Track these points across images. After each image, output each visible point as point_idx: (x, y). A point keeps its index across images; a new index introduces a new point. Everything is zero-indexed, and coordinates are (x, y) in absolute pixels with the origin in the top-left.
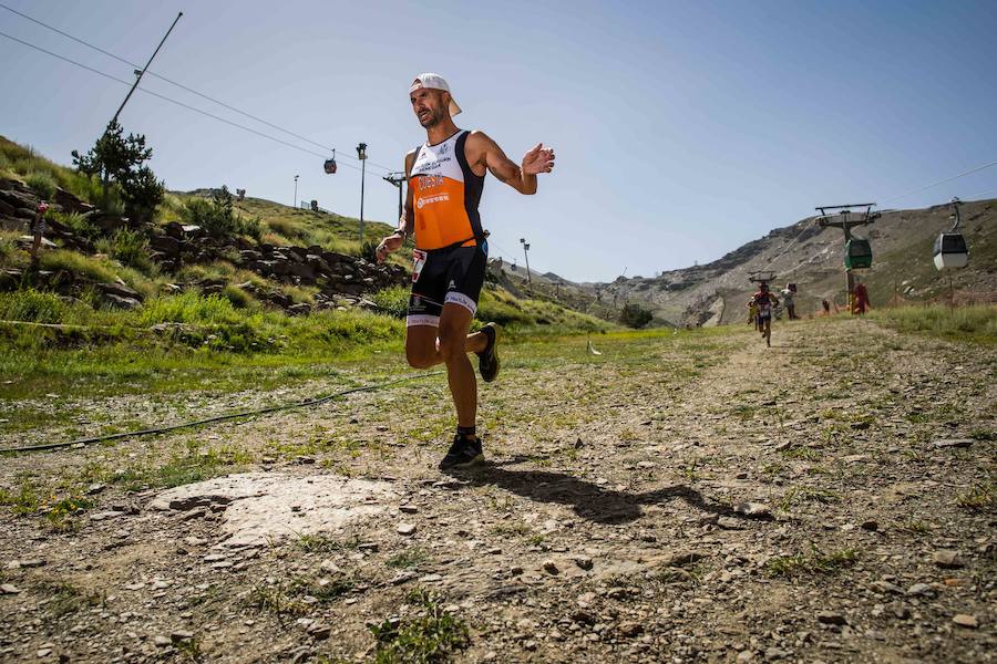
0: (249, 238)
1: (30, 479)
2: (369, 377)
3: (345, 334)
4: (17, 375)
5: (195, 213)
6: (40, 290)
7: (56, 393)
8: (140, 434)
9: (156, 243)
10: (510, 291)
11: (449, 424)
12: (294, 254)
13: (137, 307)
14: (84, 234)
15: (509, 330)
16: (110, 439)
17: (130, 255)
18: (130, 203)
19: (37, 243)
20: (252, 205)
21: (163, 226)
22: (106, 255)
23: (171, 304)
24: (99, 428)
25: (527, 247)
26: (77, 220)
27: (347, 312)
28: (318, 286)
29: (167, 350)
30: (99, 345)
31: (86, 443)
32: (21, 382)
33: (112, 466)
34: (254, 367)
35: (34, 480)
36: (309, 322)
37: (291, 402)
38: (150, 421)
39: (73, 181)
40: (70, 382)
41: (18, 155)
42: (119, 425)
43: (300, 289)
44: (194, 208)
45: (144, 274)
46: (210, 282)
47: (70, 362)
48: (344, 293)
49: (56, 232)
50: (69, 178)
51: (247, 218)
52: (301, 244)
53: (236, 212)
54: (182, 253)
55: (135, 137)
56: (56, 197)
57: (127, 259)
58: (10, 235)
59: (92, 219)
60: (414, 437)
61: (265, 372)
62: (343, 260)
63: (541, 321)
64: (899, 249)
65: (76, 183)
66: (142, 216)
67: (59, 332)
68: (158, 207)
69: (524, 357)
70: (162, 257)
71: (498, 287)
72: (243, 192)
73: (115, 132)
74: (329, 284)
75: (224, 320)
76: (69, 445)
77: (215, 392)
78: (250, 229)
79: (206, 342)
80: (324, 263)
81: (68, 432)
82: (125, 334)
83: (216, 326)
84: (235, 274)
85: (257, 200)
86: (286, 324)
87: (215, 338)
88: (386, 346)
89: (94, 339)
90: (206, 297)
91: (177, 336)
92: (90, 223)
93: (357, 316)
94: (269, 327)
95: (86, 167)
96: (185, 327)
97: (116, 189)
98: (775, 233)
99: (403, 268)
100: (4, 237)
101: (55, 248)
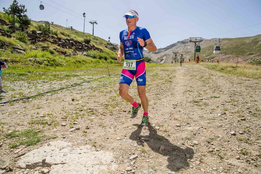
0: (55, 36)
3: (80, 62)
9: (29, 36)
12: (67, 41)
13: (24, 53)
14: (8, 32)
17: (21, 38)
18: (21, 23)
21: (31, 31)
22: (14, 38)
23: (33, 53)
26: (6, 28)
27: (80, 56)
28: (73, 49)
30: (13, 63)
36: (71, 59)
43: (69, 50)
44: (40, 27)
45: (26, 44)
46: (45, 47)
48: (79, 51)
50: (3, 15)
51: (54, 30)
52: (68, 38)
54: (36, 39)
55: (22, 6)
57: (20, 39)
59: (10, 28)
62: (79, 43)
65: (5, 17)
66: (25, 28)
68: (29, 26)
70: (31, 40)
74: (76, 49)
78: (55, 33)
79: (43, 63)
80: (74, 43)
82: (21, 61)
83: (46, 59)
84: (51, 45)
85: (57, 25)
86: (65, 59)
87: (46, 62)
88: (90, 65)
89: (11, 62)
90: (43, 51)
91: (36, 61)
92: (9, 29)
93: (83, 57)
94: (60, 60)
95: (7, 13)
96: (38, 59)
97: (17, 20)
98: (178, 42)
99: (94, 46)
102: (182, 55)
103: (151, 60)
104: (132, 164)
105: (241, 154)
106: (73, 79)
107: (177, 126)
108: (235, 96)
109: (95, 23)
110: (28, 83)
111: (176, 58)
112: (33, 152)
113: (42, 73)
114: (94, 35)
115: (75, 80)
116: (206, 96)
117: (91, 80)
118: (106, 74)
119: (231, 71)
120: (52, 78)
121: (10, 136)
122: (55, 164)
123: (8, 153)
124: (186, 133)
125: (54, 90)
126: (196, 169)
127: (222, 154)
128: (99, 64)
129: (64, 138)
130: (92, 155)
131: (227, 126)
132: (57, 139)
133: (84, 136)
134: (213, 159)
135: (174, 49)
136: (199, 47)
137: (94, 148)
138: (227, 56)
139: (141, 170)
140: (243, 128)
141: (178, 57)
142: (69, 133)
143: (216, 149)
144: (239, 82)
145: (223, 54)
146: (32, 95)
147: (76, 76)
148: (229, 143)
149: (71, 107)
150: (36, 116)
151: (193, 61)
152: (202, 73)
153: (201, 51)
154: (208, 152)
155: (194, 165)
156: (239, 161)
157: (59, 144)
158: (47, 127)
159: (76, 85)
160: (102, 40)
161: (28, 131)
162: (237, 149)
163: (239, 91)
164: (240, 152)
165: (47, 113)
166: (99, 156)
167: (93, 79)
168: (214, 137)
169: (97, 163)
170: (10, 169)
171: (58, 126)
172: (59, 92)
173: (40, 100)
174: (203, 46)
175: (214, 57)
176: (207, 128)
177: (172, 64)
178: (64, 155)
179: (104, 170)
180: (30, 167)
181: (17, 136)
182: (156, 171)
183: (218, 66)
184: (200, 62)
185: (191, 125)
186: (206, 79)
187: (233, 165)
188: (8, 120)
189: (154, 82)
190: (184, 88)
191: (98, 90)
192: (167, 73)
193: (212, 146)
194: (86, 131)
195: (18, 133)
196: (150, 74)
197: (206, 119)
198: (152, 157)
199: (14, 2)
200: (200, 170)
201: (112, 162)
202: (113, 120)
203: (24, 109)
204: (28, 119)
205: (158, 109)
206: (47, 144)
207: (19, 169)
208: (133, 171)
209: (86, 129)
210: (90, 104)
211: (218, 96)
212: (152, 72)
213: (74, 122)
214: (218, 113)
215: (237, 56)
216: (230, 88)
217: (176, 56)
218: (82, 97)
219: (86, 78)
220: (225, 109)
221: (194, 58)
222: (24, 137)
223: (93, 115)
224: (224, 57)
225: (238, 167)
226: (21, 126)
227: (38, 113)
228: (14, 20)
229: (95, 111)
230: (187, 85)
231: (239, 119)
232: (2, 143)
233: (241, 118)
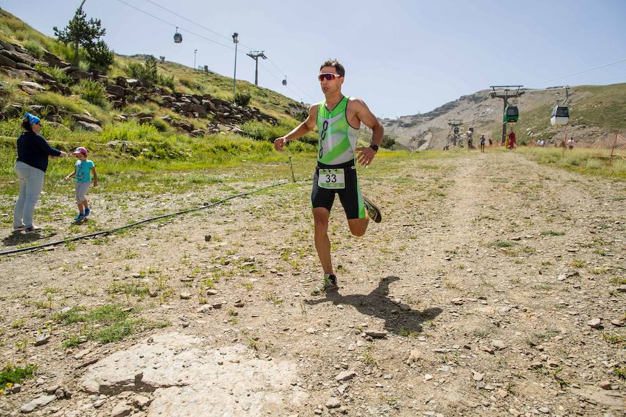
0: (167, 89)
3: (225, 150)
5: (134, 71)
9: (110, 89)
12: (195, 100)
13: (98, 130)
14: (64, 82)
17: (93, 96)
18: (92, 61)
20: (169, 66)
21: (114, 79)
22: (78, 96)
23: (120, 128)
26: (59, 72)
27: (227, 135)
28: (209, 119)
29: (117, 158)
36: (203, 141)
39: (55, 47)
41: (18, 27)
43: (199, 121)
44: (133, 68)
45: (103, 109)
46: (145, 116)
48: (224, 123)
49: (45, 80)
50: (52, 44)
51: (166, 76)
52: (199, 93)
53: (159, 72)
54: (126, 96)
55: (94, 21)
56: (44, 57)
57: (91, 99)
58: (14, 81)
59: (68, 72)
62: (224, 104)
64: (527, 110)
65: (57, 49)
66: (101, 72)
68: (111, 66)
70: (114, 98)
72: (164, 58)
73: (81, 16)
74: (215, 117)
75: (153, 140)
78: (168, 83)
79: (142, 153)
80: (212, 105)
82: (91, 147)
83: (148, 143)
84: (159, 110)
85: (172, 63)
86: (190, 142)
87: (147, 151)
88: (249, 157)
89: (71, 150)
90: (141, 124)
91: (124, 149)
92: (67, 74)
93: (232, 138)
94: (180, 144)
95: (63, 38)
96: (129, 143)
97: (83, 54)
98: (463, 98)
99: (258, 110)
100: (9, 82)
101: (44, 90)
102: (471, 129)
103: (394, 143)
104: (341, 391)
105: (615, 376)
106: (210, 188)
107: (453, 302)
108: (606, 231)
109: (262, 55)
110: (106, 198)
111: (456, 137)
112: (115, 356)
113: (138, 175)
114: (259, 85)
115: (213, 192)
116: (529, 231)
117: (250, 191)
118: (287, 177)
119: (597, 169)
120: (162, 186)
121: (66, 319)
122: (164, 386)
123: (62, 358)
124: (477, 320)
125: (166, 214)
126: (497, 409)
127: (564, 375)
128: (270, 152)
129: (185, 326)
130: (248, 368)
131: (580, 306)
132: (169, 328)
133: (232, 323)
134: (542, 385)
135: (451, 115)
136: (516, 109)
137: (252, 351)
138: (588, 130)
139: (363, 406)
140: (623, 312)
141: (461, 136)
142: (196, 315)
143: (549, 362)
144: (618, 197)
145: (577, 127)
146: (115, 227)
147: (215, 181)
148: (585, 347)
149: (204, 255)
150: (123, 274)
151: (499, 144)
152: (522, 173)
153: (519, 118)
154: (529, 369)
155: (492, 398)
156: (609, 392)
157: (173, 339)
158: (147, 300)
159: (216, 202)
160: (276, 97)
161: (105, 309)
162: (606, 363)
163: (616, 219)
164: (611, 370)
165: (149, 268)
166: (264, 370)
167: (254, 190)
168: (545, 331)
169: (260, 387)
170: (65, 393)
171: (171, 300)
172: (177, 220)
173: (133, 238)
174: (523, 106)
175: (554, 134)
176: (527, 308)
177: (446, 153)
178: (184, 366)
179: (275, 404)
180: (107, 391)
181: (82, 320)
182: (398, 409)
183: (564, 157)
184: (518, 145)
185: (490, 300)
186: (532, 189)
187: (593, 402)
188: (62, 284)
189: (401, 196)
190: (475, 211)
191: (267, 216)
192: (435, 174)
193: (541, 353)
194: (235, 312)
195: (82, 313)
196: (392, 177)
197: (529, 286)
198: (389, 376)
199: (77, 13)
200: (507, 411)
201: (294, 385)
202: (299, 287)
203: (97, 259)
204: (107, 282)
205: (408, 261)
206: (148, 339)
207: (84, 395)
208: (343, 408)
209: (235, 306)
210: (246, 249)
211: (560, 231)
212: (398, 172)
213: (209, 291)
214: (560, 272)
215: (614, 129)
216: (594, 211)
217: (457, 131)
218: (228, 233)
219: (240, 187)
220: (577, 263)
221: (501, 137)
222: (97, 323)
223: (253, 275)
224: (580, 133)
225: (604, 407)
226: (89, 298)
227: (127, 269)
228: (77, 54)
229: (257, 265)
230: (483, 203)
231: (611, 289)
232: (49, 336)
233: (618, 287)
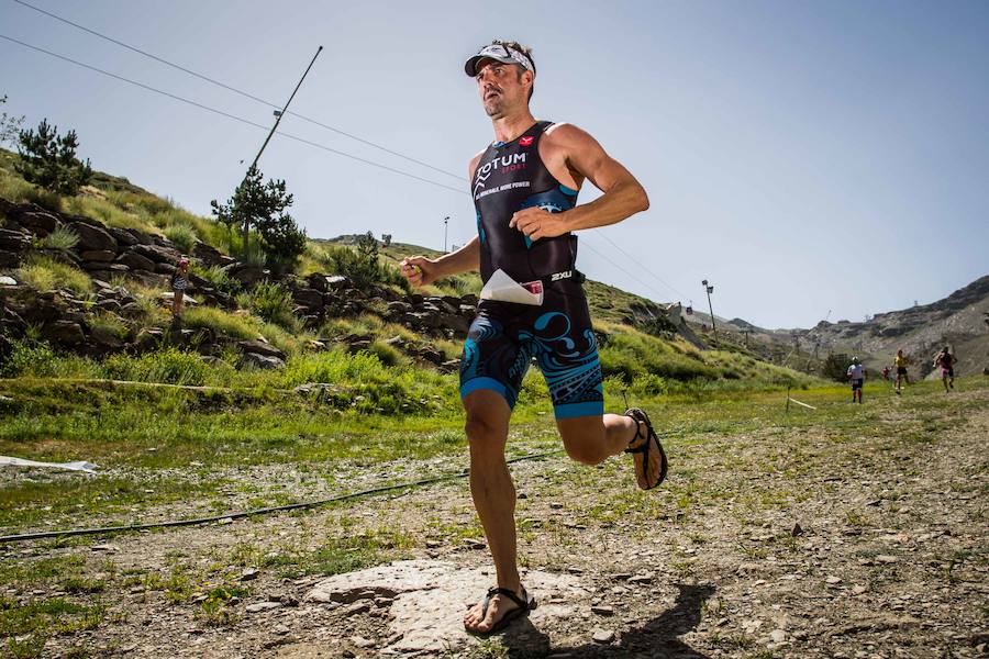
0: (397, 288)
1: (180, 559)
2: (535, 443)
4: (160, 441)
5: (338, 262)
6: (181, 350)
7: (200, 461)
8: (289, 509)
9: (299, 296)
10: (691, 341)
11: (632, 501)
12: (446, 305)
13: (280, 367)
14: (224, 289)
15: (692, 386)
16: (259, 514)
17: (271, 310)
18: (269, 250)
19: (178, 300)
20: (399, 251)
21: (306, 278)
22: (247, 311)
23: (314, 364)
24: (245, 501)
25: (710, 290)
26: (218, 274)
29: (312, 413)
30: (242, 408)
31: (234, 518)
32: (165, 449)
33: (263, 546)
34: (407, 431)
35: (183, 561)
37: (450, 472)
38: (298, 493)
39: (213, 232)
40: (214, 449)
41: (157, 208)
42: (266, 497)
43: (455, 344)
44: (338, 257)
45: (287, 331)
47: (213, 428)
49: (197, 287)
50: (208, 229)
52: (453, 293)
53: (382, 261)
54: (326, 306)
55: (276, 183)
56: (195, 251)
57: (269, 315)
58: (151, 292)
59: (232, 273)
60: (595, 517)
61: (418, 438)
63: (729, 376)
65: (215, 235)
66: (284, 268)
67: (201, 394)
68: (300, 257)
69: (711, 418)
70: (306, 312)
71: (678, 336)
72: (388, 238)
73: (255, 178)
75: (372, 380)
76: (216, 520)
77: (365, 460)
78: (397, 279)
79: (354, 404)
81: (215, 505)
82: (268, 396)
83: (364, 386)
84: (382, 329)
85: (404, 245)
86: (439, 383)
87: (363, 400)
90: (353, 354)
91: (323, 398)
92: (230, 276)
94: (421, 386)
95: (225, 217)
96: (331, 388)
97: (256, 241)
100: (145, 295)
101: (195, 304)
